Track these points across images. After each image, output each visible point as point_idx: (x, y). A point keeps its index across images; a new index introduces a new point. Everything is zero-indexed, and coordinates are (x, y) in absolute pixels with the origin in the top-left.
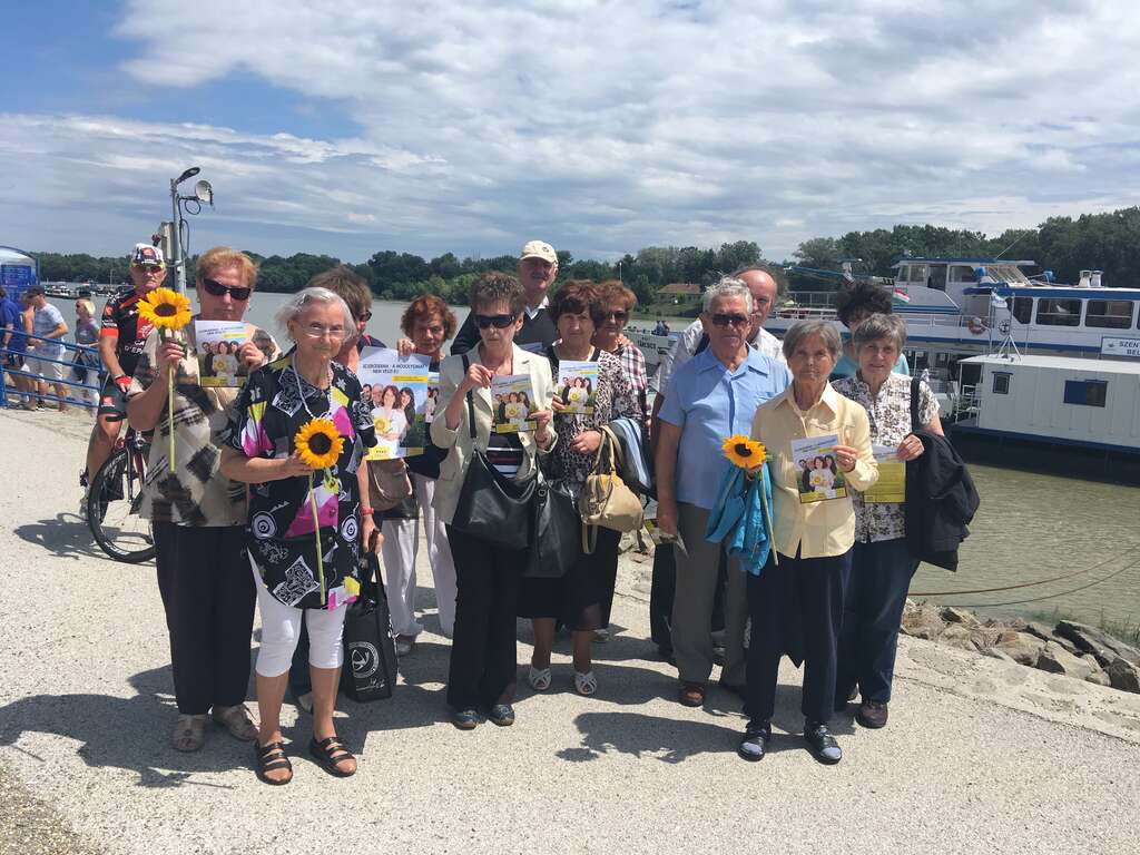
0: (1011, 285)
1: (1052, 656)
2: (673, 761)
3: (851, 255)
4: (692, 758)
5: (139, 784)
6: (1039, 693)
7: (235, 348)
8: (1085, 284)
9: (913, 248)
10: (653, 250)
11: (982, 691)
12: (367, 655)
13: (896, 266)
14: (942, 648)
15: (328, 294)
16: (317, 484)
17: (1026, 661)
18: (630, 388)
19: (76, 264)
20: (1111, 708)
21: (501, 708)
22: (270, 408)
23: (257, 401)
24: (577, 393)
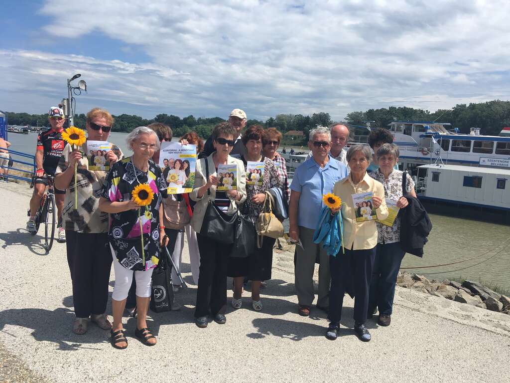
0: (440, 134)
1: (461, 296)
2: (296, 340)
3: (370, 119)
4: (306, 338)
5: (58, 349)
6: (456, 312)
7: (104, 153)
8: (473, 134)
9: (398, 117)
10: (283, 115)
11: (431, 310)
12: (161, 291)
13: (390, 125)
14: (414, 292)
15: (150, 130)
16: (142, 214)
17: (450, 298)
18: (278, 174)
19: (22, 117)
20: (488, 318)
21: (220, 316)
22: (122, 181)
23: (116, 177)
24: (255, 176)
